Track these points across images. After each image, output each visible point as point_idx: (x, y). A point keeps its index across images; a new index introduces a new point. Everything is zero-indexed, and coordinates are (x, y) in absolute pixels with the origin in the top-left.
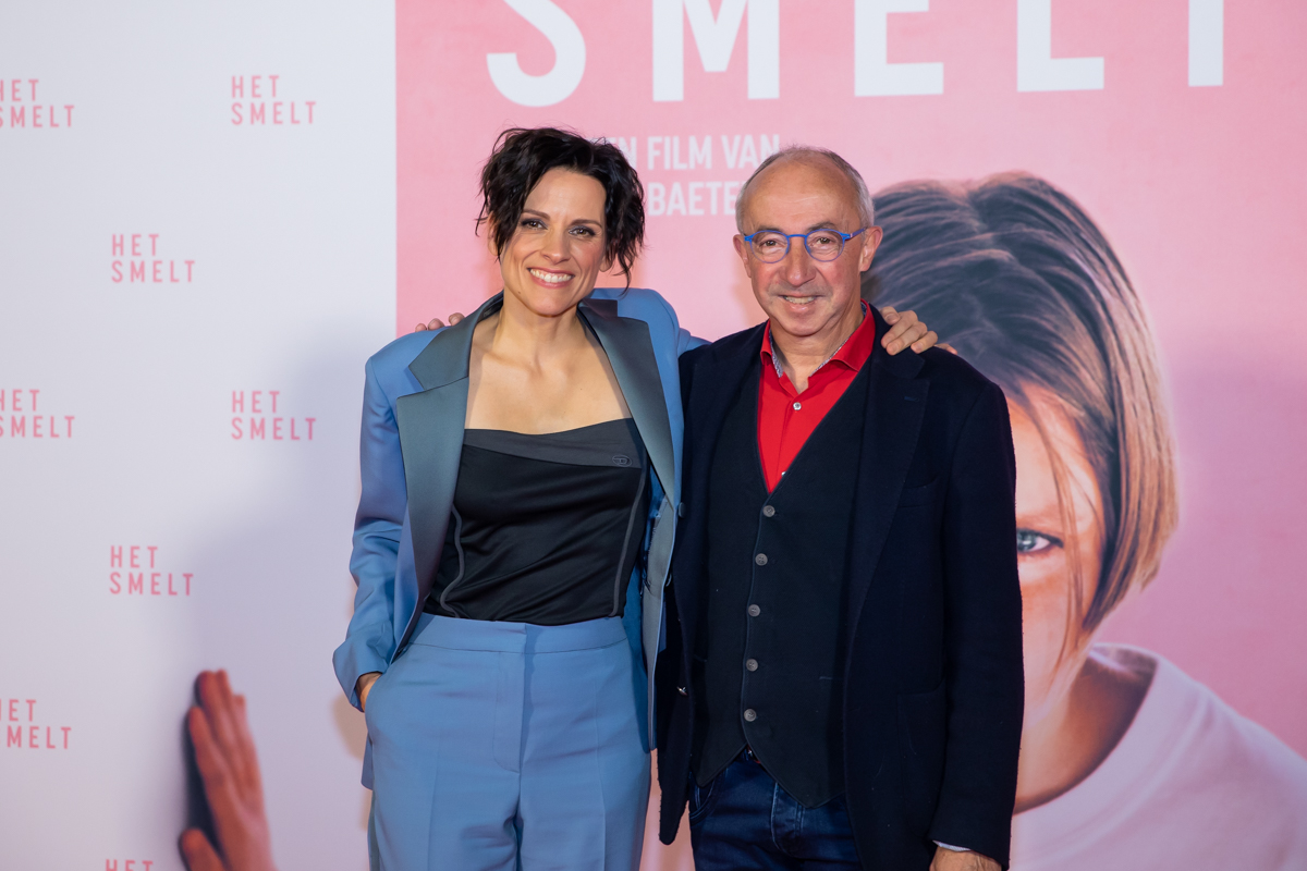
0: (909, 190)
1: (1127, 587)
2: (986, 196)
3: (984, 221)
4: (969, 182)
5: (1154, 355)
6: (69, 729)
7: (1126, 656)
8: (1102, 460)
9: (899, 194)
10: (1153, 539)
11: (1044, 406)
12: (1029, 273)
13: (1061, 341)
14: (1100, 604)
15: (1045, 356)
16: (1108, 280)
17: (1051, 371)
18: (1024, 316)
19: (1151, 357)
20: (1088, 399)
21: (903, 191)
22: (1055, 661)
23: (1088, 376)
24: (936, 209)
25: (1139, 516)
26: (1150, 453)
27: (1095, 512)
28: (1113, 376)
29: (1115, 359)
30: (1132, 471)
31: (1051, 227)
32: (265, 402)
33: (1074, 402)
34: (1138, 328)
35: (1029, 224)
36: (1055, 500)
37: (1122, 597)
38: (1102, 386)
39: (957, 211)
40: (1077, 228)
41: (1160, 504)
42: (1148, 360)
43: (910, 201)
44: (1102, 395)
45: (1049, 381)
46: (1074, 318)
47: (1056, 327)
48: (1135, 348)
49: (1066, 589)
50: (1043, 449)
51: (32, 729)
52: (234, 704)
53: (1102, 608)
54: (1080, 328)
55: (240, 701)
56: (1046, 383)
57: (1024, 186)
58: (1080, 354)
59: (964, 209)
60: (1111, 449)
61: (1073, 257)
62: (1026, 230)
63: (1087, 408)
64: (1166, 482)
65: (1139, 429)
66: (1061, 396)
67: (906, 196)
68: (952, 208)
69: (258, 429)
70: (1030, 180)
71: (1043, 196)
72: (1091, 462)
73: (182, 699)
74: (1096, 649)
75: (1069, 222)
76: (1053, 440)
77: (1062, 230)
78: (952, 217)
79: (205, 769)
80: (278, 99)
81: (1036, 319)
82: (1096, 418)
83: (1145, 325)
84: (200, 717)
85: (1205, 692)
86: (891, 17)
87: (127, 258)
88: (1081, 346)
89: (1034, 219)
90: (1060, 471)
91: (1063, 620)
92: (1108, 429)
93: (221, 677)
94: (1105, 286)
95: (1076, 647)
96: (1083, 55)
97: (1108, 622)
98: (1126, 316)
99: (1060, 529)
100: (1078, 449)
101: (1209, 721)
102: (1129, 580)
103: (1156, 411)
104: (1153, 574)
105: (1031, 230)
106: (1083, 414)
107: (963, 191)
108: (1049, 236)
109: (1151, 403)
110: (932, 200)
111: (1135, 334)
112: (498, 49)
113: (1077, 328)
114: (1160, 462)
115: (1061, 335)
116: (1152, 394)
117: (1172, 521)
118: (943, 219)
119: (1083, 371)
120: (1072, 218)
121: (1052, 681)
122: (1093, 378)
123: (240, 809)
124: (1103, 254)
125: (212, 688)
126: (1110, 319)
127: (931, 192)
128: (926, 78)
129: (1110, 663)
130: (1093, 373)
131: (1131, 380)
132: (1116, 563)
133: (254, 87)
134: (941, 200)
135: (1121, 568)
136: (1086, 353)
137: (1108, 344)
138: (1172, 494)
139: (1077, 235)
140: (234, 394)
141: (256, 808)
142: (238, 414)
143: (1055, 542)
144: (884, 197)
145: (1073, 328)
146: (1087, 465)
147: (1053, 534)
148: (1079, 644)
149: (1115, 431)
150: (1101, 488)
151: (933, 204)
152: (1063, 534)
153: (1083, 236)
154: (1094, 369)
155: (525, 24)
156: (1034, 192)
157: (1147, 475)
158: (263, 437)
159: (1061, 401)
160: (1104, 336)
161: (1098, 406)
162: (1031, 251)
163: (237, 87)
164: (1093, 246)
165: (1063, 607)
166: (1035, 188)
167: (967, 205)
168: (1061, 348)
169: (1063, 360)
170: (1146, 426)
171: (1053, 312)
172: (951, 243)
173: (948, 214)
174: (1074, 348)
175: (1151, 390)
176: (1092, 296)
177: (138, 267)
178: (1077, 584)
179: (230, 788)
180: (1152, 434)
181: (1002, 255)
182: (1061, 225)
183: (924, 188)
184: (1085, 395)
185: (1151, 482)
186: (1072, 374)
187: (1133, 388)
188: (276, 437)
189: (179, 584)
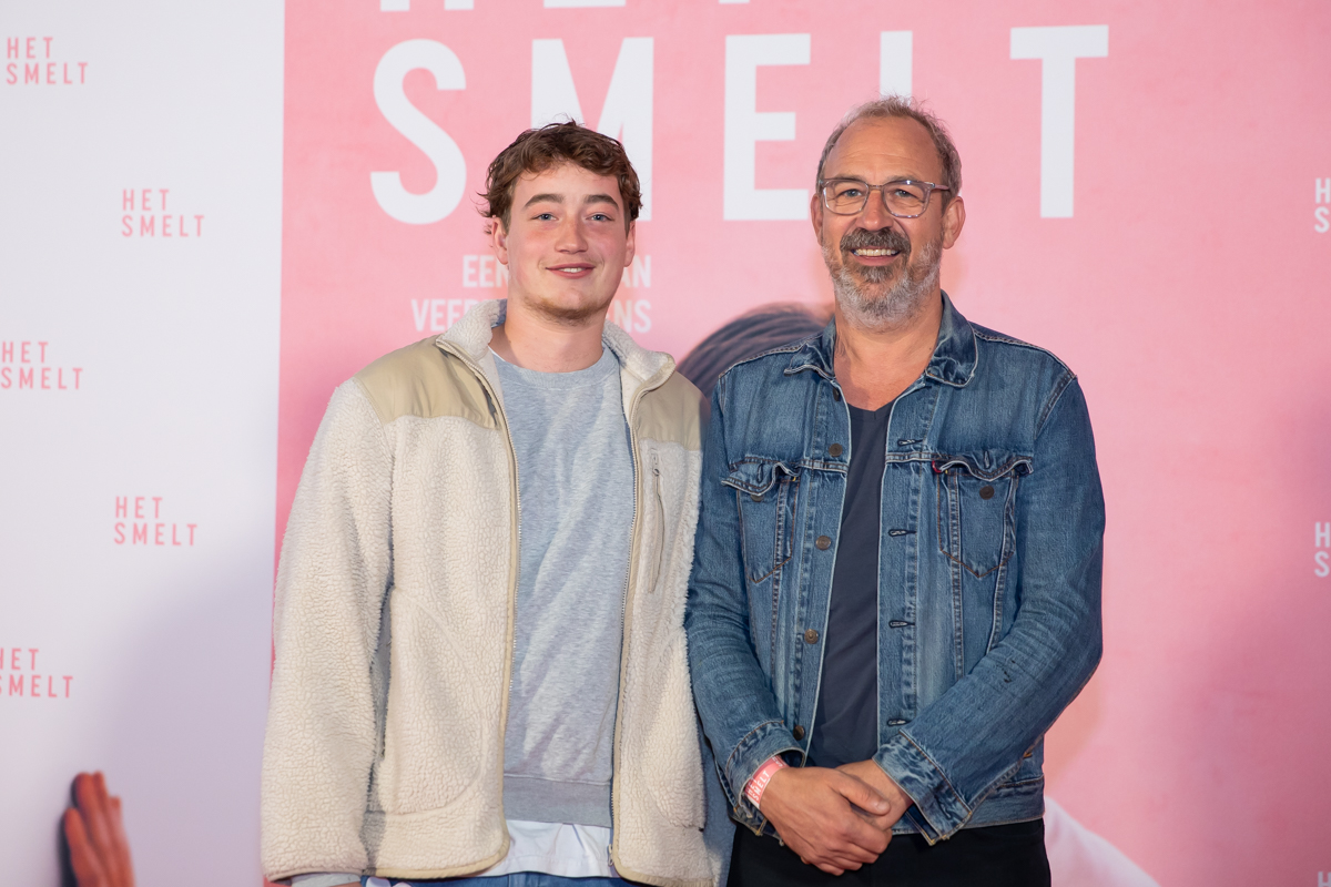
0: (774, 312)
9: (764, 315)
21: (769, 312)
24: (801, 330)
32: (148, 507)
43: (776, 321)
52: (109, 805)
55: (116, 803)
67: (771, 317)
69: (140, 535)
73: (58, 801)
79: (79, 870)
80: (167, 212)
84: (76, 819)
87: (16, 365)
93: (97, 779)
101: (1058, 835)
107: (826, 314)
110: (797, 321)
112: (380, 168)
125: (88, 790)
127: (795, 314)
128: (791, 204)
133: (145, 200)
134: (805, 321)
140: (118, 499)
142: (121, 519)
144: (750, 319)
151: (798, 325)
155: (409, 144)
158: (145, 542)
163: (128, 200)
177: (26, 374)
183: (788, 310)
188: (158, 542)
189: (59, 686)
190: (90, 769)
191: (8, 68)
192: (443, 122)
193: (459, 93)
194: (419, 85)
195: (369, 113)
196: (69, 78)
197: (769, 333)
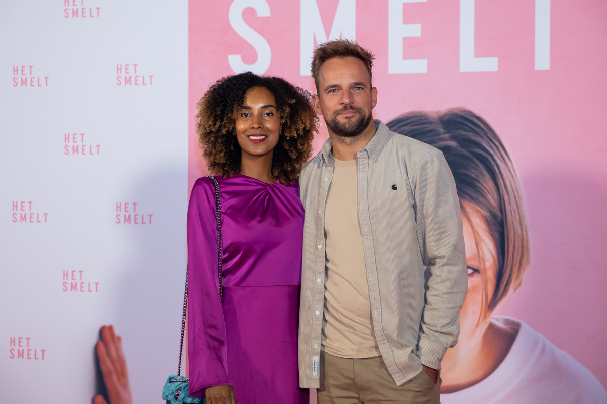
0: (412, 115)
1: (508, 290)
2: (446, 118)
3: (445, 128)
4: (438, 112)
5: (520, 188)
6: (45, 351)
7: (507, 322)
8: (497, 235)
9: (407, 117)
10: (519, 270)
11: (472, 210)
12: (465, 152)
13: (479, 182)
14: (495, 299)
15: (472, 189)
16: (499, 155)
17: (475, 195)
18: (463, 171)
19: (518, 189)
20: (490, 208)
21: (410, 115)
22: (476, 323)
23: (491, 198)
24: (424, 123)
25: (513, 259)
26: (518, 232)
27: (493, 257)
28: (502, 197)
29: (503, 190)
30: (510, 239)
31: (474, 131)
32: (130, 207)
33: (484, 209)
34: (512, 177)
35: (465, 130)
36: (476, 252)
37: (506, 295)
38: (497, 202)
39: (433, 125)
40: (486, 132)
41: (522, 254)
42: (517, 190)
43: (413, 120)
44: (497, 206)
45: (473, 199)
46: (484, 172)
47: (477, 176)
48: (511, 185)
49: (481, 291)
50: (471, 230)
51: (29, 350)
52: (117, 340)
53: (497, 300)
54: (487, 176)
55: (119, 339)
56: (472, 200)
57: (462, 114)
58: (487, 187)
59: (436, 123)
60: (501, 230)
61: (484, 145)
62: (464, 133)
63: (490, 212)
64: (525, 244)
65: (513, 221)
66: (479, 206)
67: (411, 118)
68: (431, 123)
69: (127, 219)
70: (465, 111)
71: (471, 118)
72: (492, 236)
74: (494, 318)
75: (482, 130)
76: (475, 226)
77: (479, 133)
78: (431, 127)
79: (103, 369)
80: (137, 74)
81: (468, 172)
82: (494, 216)
83: (516, 175)
84: (101, 346)
85: (542, 338)
86: (405, 39)
87: (71, 144)
88: (487, 184)
89: (467, 128)
90: (478, 239)
91: (479, 305)
92: (500, 221)
93: (111, 328)
94: (498, 158)
95: (485, 317)
96: (489, 56)
97: (499, 306)
98: (507, 171)
99: (478, 265)
100: (486, 229)
101: (543, 350)
102: (509, 288)
103: (520, 213)
104: (519, 285)
105: (466, 133)
106: (488, 214)
107: (436, 116)
108: (474, 136)
109: (518, 210)
110: (423, 119)
111: (511, 179)
112: (233, 53)
113: (486, 176)
114: (522, 235)
115: (479, 179)
116: (519, 206)
117: (527, 262)
118: (427, 128)
119: (488, 195)
120: (484, 128)
121: (474, 333)
122: (493, 198)
123: (118, 386)
124: (497, 144)
125: (107, 333)
126: (500, 172)
127: (422, 116)
128: (419, 66)
129: (500, 324)
130: (493, 196)
131: (510, 199)
132: (503, 280)
133: (127, 69)
134: (426, 119)
135: (505, 282)
136: (489, 187)
137: (499, 184)
138: (527, 250)
139: (486, 135)
140: (117, 204)
141: (125, 386)
142: (119, 212)
143: (476, 271)
144: (402, 118)
145: (484, 176)
146: (490, 237)
147: (475, 267)
148: (487, 316)
149: (502, 222)
150: (496, 247)
151: (423, 121)
152: (479, 267)
153: (488, 135)
154: (493, 194)
155: (245, 42)
156: (467, 116)
157: (517, 241)
158: (130, 223)
159: (479, 208)
160: (497, 180)
161: (495, 211)
162: (466, 142)
163: (119, 69)
164: (493, 140)
165: (480, 300)
166: (468, 114)
167: (438, 122)
168: (479, 185)
169: (480, 190)
170: (516, 220)
171: (475, 169)
172: (431, 138)
173: (429, 126)
174: (484, 185)
175: (518, 203)
176: (492, 162)
177: (75, 148)
178: (486, 289)
179: (115, 377)
180: (519, 223)
181: (453, 144)
182: (479, 131)
183: (419, 114)
184: (489, 206)
185: (518, 244)
186: (483, 196)
187: (510, 203)
188: (135, 223)
189: (93, 287)
190: (107, 324)
191: (65, 10)
192: (260, 31)
193: (267, 18)
194: (249, 15)
195: (227, 28)
196: (92, 14)
197: (410, 125)
